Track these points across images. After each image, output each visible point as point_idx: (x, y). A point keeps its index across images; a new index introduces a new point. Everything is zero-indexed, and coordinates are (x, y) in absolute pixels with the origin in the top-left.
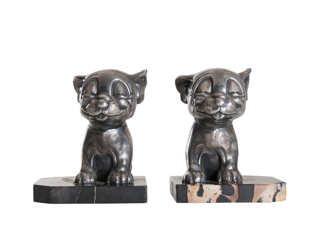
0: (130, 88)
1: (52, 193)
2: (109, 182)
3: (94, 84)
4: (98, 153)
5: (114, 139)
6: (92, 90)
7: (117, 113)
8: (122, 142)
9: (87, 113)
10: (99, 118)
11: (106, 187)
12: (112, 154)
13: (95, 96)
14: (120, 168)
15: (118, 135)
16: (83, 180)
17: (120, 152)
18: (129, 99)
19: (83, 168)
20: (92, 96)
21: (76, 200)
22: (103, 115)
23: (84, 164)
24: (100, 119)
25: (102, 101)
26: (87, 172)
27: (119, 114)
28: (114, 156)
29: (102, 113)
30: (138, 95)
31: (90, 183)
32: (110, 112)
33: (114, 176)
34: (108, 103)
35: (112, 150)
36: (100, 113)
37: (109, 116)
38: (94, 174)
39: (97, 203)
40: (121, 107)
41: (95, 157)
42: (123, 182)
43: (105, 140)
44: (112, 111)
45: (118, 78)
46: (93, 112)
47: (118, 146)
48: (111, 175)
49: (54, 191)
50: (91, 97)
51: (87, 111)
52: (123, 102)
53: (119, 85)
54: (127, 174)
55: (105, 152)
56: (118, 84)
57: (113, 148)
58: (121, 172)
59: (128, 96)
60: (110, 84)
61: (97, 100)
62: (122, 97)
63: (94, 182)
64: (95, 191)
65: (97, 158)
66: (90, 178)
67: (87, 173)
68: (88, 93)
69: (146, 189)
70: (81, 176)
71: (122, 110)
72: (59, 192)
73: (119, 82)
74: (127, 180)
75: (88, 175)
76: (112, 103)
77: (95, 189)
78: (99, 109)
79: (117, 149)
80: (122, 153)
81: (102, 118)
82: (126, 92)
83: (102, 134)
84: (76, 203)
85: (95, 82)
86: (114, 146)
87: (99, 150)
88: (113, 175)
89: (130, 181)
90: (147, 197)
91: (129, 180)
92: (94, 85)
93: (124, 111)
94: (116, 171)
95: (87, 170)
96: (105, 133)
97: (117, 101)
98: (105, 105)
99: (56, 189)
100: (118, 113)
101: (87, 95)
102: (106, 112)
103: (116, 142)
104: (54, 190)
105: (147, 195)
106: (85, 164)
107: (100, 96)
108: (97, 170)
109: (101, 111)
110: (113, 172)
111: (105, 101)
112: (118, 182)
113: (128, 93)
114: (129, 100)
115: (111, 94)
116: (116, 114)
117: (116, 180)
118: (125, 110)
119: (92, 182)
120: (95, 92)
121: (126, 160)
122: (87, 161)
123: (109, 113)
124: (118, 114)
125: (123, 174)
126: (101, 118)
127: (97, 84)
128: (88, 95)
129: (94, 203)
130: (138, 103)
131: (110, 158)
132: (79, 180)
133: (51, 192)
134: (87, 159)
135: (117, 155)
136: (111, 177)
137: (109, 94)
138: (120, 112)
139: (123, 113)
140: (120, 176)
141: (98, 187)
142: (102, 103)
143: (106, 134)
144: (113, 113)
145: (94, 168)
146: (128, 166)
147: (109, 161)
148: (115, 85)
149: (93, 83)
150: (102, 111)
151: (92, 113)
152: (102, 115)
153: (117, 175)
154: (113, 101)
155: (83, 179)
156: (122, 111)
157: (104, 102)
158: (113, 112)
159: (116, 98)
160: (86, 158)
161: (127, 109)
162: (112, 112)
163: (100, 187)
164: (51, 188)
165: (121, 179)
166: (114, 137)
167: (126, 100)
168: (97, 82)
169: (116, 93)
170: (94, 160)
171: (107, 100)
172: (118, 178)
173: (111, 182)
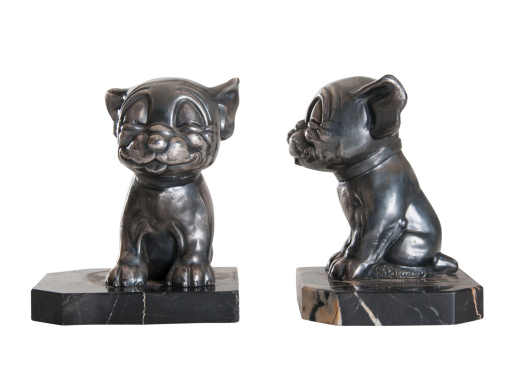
0: (208, 113)
1: (65, 305)
2: (169, 284)
3: (142, 106)
4: (150, 230)
5: (180, 204)
6: (138, 117)
7: (184, 158)
8: (195, 209)
9: (130, 158)
10: (151, 167)
11: (164, 293)
12: (176, 232)
13: (144, 128)
14: (191, 257)
15: (186, 198)
16: (122, 281)
17: (191, 228)
18: (206, 132)
19: (123, 257)
20: (138, 128)
21: (109, 319)
22: (159, 163)
23: (124, 249)
24: (152, 171)
25: (156, 137)
26: (130, 264)
27: (188, 160)
28: (179, 236)
29: (155, 160)
30: (223, 125)
31: (136, 284)
32: (171, 157)
33: (180, 271)
34: (168, 140)
35: (176, 225)
36: (153, 158)
37: (169, 165)
38: (144, 269)
39: (147, 323)
40: (192, 149)
41: (144, 236)
42: (196, 283)
43: (162, 206)
44: (174, 155)
45: (186, 95)
46: (141, 158)
47: (186, 217)
48: (174, 270)
49: (70, 301)
50: (136, 130)
51: (129, 156)
52: (195, 139)
53: (188, 107)
54: (203, 268)
55: (163, 227)
56: (186, 106)
57: (177, 220)
58: (193, 265)
59: (205, 128)
60: (172, 105)
61: (146, 136)
62: (194, 129)
63: (143, 283)
64: (144, 300)
65: (148, 239)
66: (136, 276)
67: (130, 266)
68: (132, 122)
69: (237, 297)
70: (120, 271)
71: (193, 153)
72: (77, 304)
73: (187, 101)
74: (202, 279)
75: (133, 271)
76: (174, 140)
77: (145, 297)
78: (150, 152)
79: (185, 224)
80: (194, 230)
81: (157, 168)
82: (200, 121)
83: (157, 195)
84: (109, 324)
85: (144, 102)
86: (179, 218)
87: (152, 224)
88: (177, 270)
89: (208, 281)
90: (239, 311)
91: (207, 278)
92: (141, 108)
93: (197, 154)
94: (184, 263)
95: (131, 262)
96: (163, 194)
97: (184, 137)
98: (162, 144)
99: (72, 297)
100: (186, 158)
101: (129, 125)
102: (164, 158)
103: (184, 209)
104: (68, 301)
105: (239, 308)
106: (126, 250)
107: (154, 128)
108: (148, 261)
109: (154, 156)
110: (177, 264)
111: (161, 137)
112: (185, 284)
113: (205, 122)
114: (207, 135)
115: (173, 124)
116: (182, 161)
117: (183, 280)
118: (199, 153)
119: (139, 282)
120: (145, 121)
121: (202, 243)
122: (130, 245)
123: (168, 159)
124: (186, 161)
125: (195, 268)
126: (154, 167)
127: (147, 105)
128: (132, 126)
129: (142, 324)
130: (223, 139)
131: (172, 239)
132: (115, 279)
133: (63, 304)
134: (130, 241)
135: (185, 233)
136: (174, 275)
137: (169, 124)
138: (189, 157)
139: (194, 159)
140: (189, 272)
141: (150, 294)
142: (156, 142)
143: (164, 197)
144: (176, 160)
145: (143, 257)
146: (204, 254)
147: (170, 245)
148: (180, 107)
149: (140, 103)
150: (156, 155)
151: (138, 159)
152: (157, 163)
153: (184, 271)
154: (177, 137)
155: (123, 278)
156: (192, 155)
157: (159, 140)
158: (177, 158)
159: (181, 131)
160: (128, 238)
161: (202, 152)
162: (175, 158)
163: (152, 293)
164: (63, 296)
165: (191, 277)
166: (179, 201)
167: (201, 135)
168: (147, 102)
169: (182, 122)
170: (143, 243)
171: (166, 135)
172: (186, 276)
173: (173, 283)
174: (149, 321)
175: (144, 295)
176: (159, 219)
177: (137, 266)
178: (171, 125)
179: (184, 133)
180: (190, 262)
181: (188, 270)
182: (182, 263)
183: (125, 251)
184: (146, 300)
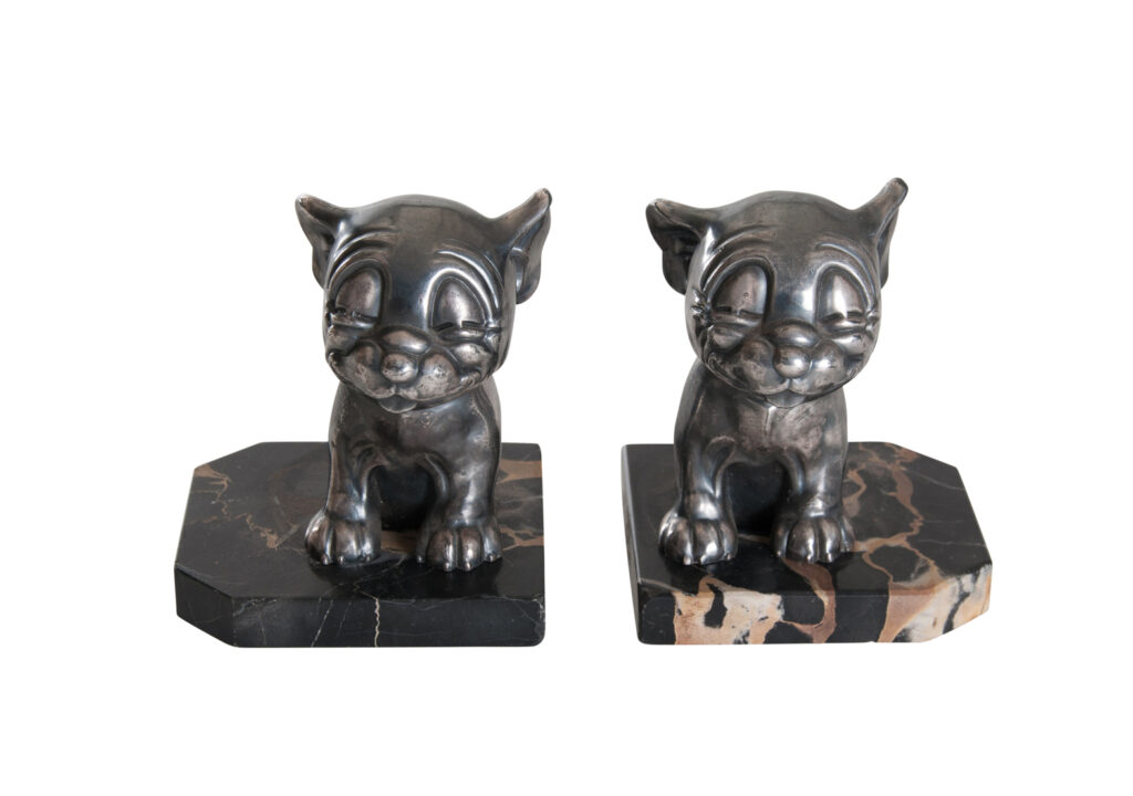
0: (492, 291)
1: (237, 616)
2: (420, 559)
3: (371, 283)
4: (386, 463)
5: (439, 428)
6: (363, 305)
7: (447, 389)
8: (466, 428)
10: (387, 405)
11: (413, 601)
12: (432, 468)
13: (375, 327)
14: (458, 509)
15: (451, 417)
16: (335, 553)
17: (459, 461)
18: (489, 333)
19: (337, 505)
20: (362, 325)
21: (317, 635)
22: (402, 401)
23: (338, 489)
24: (390, 410)
25: (398, 359)
26: (348, 518)
27: (456, 390)
28: (438, 474)
29: (397, 396)
31: (360, 560)
32: (424, 393)
33: (439, 541)
35: (432, 459)
36: (391, 394)
37: (421, 403)
38: (374, 527)
39: (380, 645)
40: (461, 368)
42: (468, 565)
43: (408, 433)
46: (369, 391)
47: (449, 447)
48: (428, 536)
49: (244, 613)
50: (361, 329)
52: (467, 350)
53: (455, 289)
54: (481, 530)
55: (408, 461)
56: (451, 287)
57: (434, 452)
58: (461, 529)
59: (486, 325)
61: (379, 350)
62: (466, 333)
63: (373, 555)
64: (377, 611)
66: (360, 543)
67: (351, 524)
68: (351, 314)
69: (541, 607)
70: (331, 531)
71: (464, 375)
73: (452, 278)
74: (480, 553)
75: (354, 534)
76: (430, 361)
77: (378, 606)
78: (385, 383)
79: (448, 457)
80: (465, 464)
81: (399, 407)
82: (479, 316)
83: (398, 417)
84: (315, 646)
85: (374, 277)
86: (437, 449)
87: (389, 455)
88: (433, 535)
89: (489, 555)
90: (544, 630)
91: (487, 549)
92: (370, 286)
93: (472, 376)
95: (351, 515)
97: (448, 353)
98: (408, 370)
99: (250, 605)
100: (453, 389)
101: (347, 322)
102: (412, 394)
103: (446, 435)
104: (240, 612)
105: (544, 625)
107: (392, 338)
109: (393, 390)
111: (406, 360)
112: (449, 565)
113: (486, 314)
114: (490, 338)
115: (429, 327)
116: (444, 395)
117: (446, 560)
118: (476, 374)
119: (367, 555)
120: (375, 312)
121: (479, 484)
122: (348, 482)
123: (420, 396)
124: (452, 393)
125: (467, 535)
126: (395, 405)
127: (381, 283)
128: (351, 322)
129: (373, 646)
132: (324, 551)
133: (234, 615)
134: (348, 474)
135: (449, 469)
136: (430, 546)
137: (421, 327)
138: (458, 384)
139: (468, 385)
140: (457, 543)
141: (387, 603)
142: (399, 369)
144: (433, 395)
145: (370, 506)
146: (484, 502)
148: (441, 291)
149: (367, 278)
150: (397, 391)
151: (365, 389)
152: (399, 400)
153: (447, 542)
154: (436, 356)
155: (338, 549)
156: (463, 380)
158: (436, 392)
159: (443, 338)
160: (345, 467)
161: (481, 369)
162: (430, 393)
163: (391, 599)
164: (233, 602)
165: (460, 552)
166: (438, 423)
167: (478, 342)
168: (379, 277)
169: (444, 321)
170: (373, 479)
171: (416, 353)
172: (450, 552)
173: (426, 558)
174: (386, 641)
175: (377, 603)
176: (402, 450)
177: (362, 523)
178: (425, 329)
179: (448, 343)
180: (456, 522)
181: (454, 539)
182: (443, 521)
183: (340, 492)
184: (380, 611)
